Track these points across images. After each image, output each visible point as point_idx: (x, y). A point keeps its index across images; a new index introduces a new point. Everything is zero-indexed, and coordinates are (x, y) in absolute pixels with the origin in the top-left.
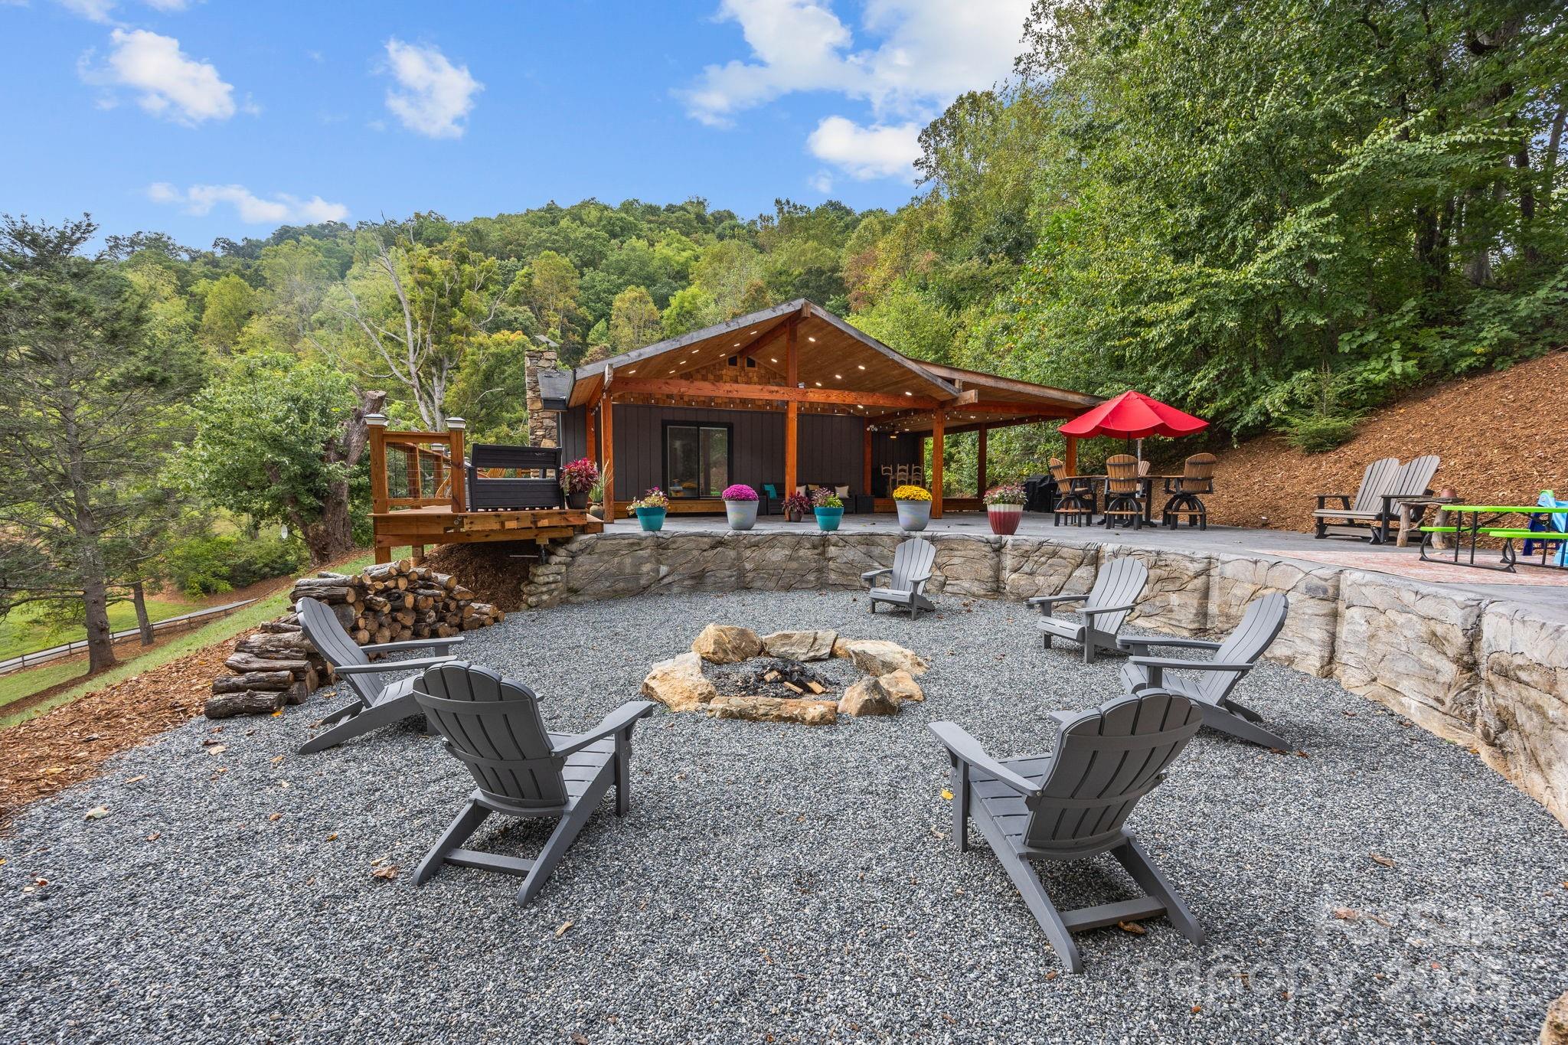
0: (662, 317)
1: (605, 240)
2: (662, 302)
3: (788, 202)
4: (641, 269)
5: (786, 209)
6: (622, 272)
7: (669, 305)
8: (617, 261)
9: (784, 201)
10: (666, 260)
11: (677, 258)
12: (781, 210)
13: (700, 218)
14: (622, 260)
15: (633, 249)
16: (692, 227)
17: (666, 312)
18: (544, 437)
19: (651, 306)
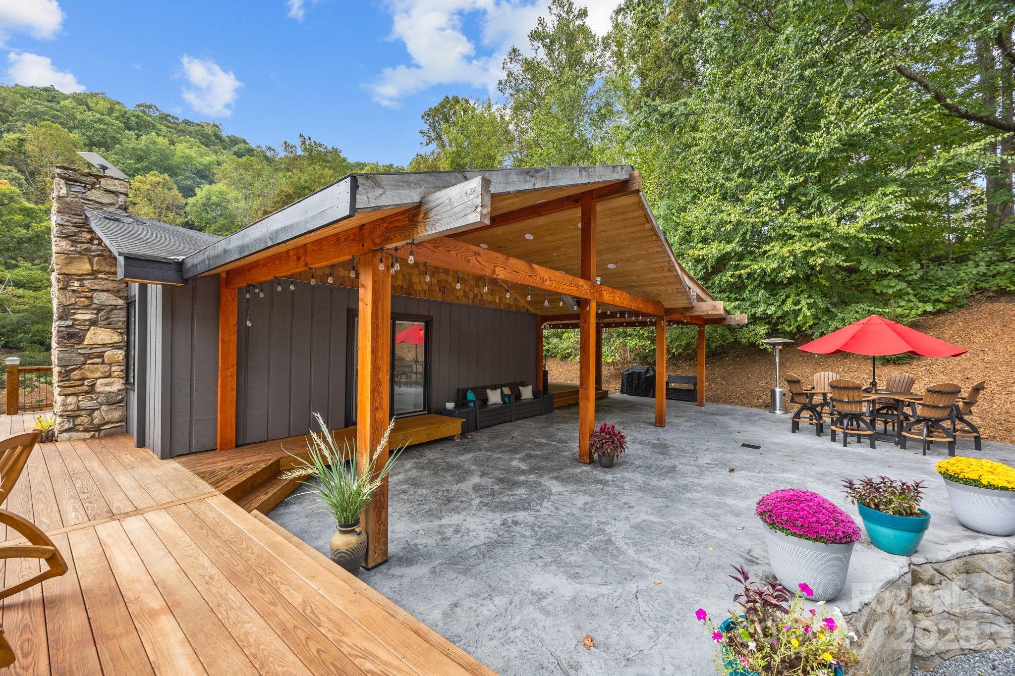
0: (187, 204)
1: (119, 128)
2: (188, 192)
3: (310, 139)
4: (161, 160)
5: (307, 142)
6: (140, 159)
7: (195, 195)
8: (134, 149)
9: (306, 137)
10: (189, 158)
11: (200, 160)
12: (304, 143)
13: (218, 137)
14: (141, 149)
15: (154, 143)
16: (210, 141)
17: (191, 200)
18: (93, 323)
19: (175, 192)
